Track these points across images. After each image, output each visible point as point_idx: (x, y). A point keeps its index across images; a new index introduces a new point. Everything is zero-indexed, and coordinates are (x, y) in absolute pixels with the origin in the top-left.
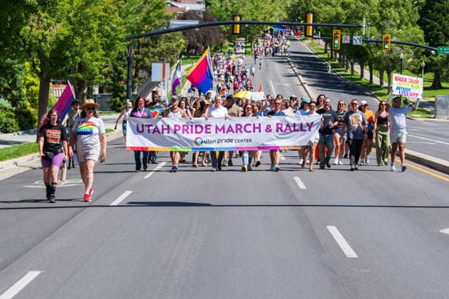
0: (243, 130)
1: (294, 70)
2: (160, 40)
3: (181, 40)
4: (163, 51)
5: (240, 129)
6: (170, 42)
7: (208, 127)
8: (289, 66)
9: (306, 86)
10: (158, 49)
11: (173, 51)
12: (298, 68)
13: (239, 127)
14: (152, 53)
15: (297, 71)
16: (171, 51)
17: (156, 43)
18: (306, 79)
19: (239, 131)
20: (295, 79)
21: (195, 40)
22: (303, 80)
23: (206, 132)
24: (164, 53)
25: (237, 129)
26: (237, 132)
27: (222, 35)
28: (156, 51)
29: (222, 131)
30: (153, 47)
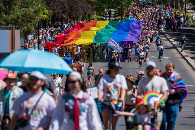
1: (171, 42)
2: (15, 5)
3: (39, 6)
4: (18, 18)
6: (27, 7)
8: (166, 38)
9: (189, 59)
10: (12, 16)
11: (31, 18)
12: (175, 40)
14: (4, 21)
15: (175, 43)
16: (27, 19)
17: (10, 9)
18: (186, 51)
20: (174, 51)
21: (60, 11)
22: (184, 53)
24: (20, 20)
27: (89, 6)
28: (9, 18)
30: (6, 13)
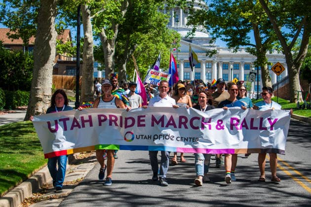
0: (188, 124)
5: (185, 124)
7: (141, 119)
13: (183, 120)
19: (183, 125)
23: (139, 125)
25: (180, 123)
26: (180, 127)
29: (160, 123)
